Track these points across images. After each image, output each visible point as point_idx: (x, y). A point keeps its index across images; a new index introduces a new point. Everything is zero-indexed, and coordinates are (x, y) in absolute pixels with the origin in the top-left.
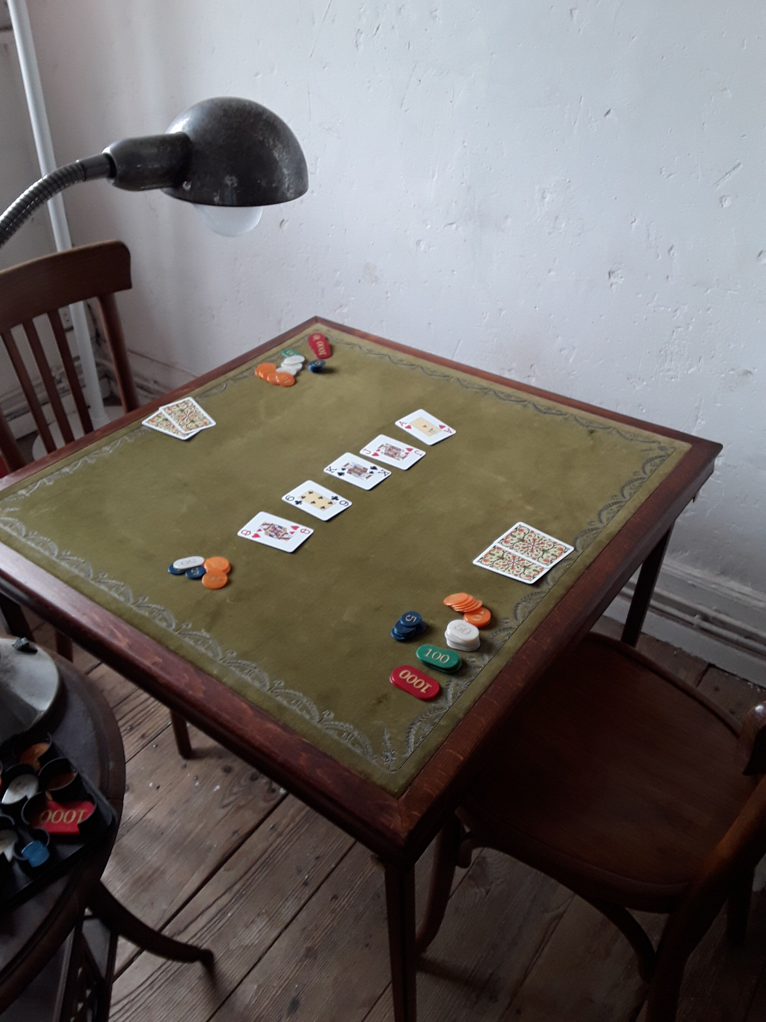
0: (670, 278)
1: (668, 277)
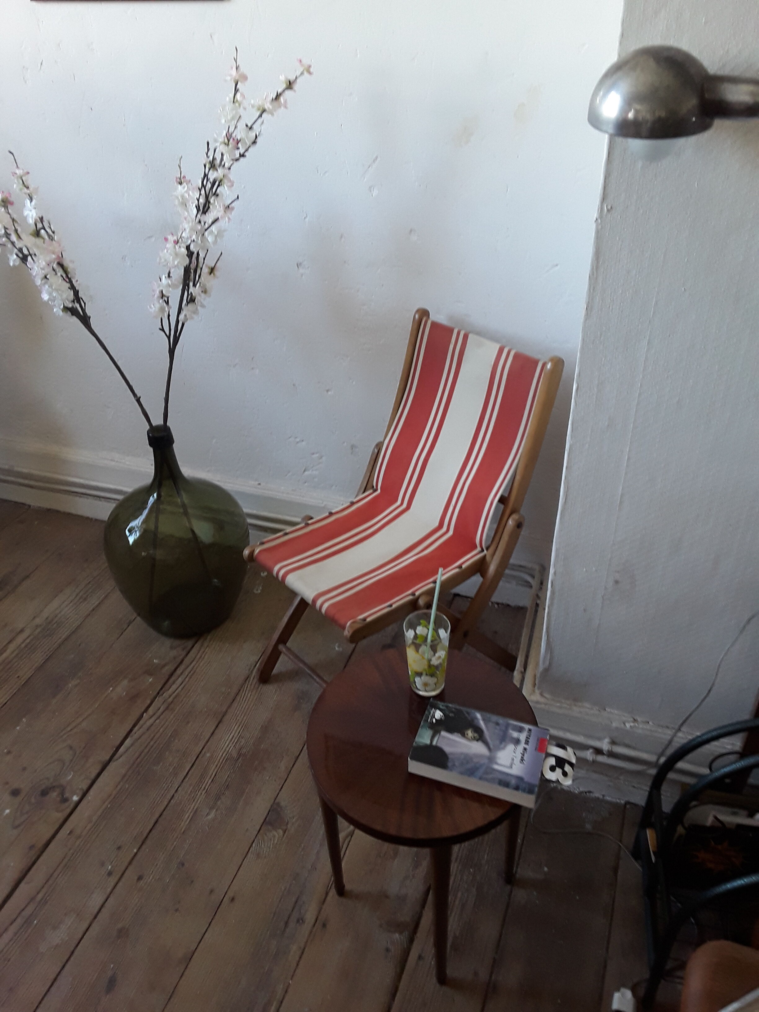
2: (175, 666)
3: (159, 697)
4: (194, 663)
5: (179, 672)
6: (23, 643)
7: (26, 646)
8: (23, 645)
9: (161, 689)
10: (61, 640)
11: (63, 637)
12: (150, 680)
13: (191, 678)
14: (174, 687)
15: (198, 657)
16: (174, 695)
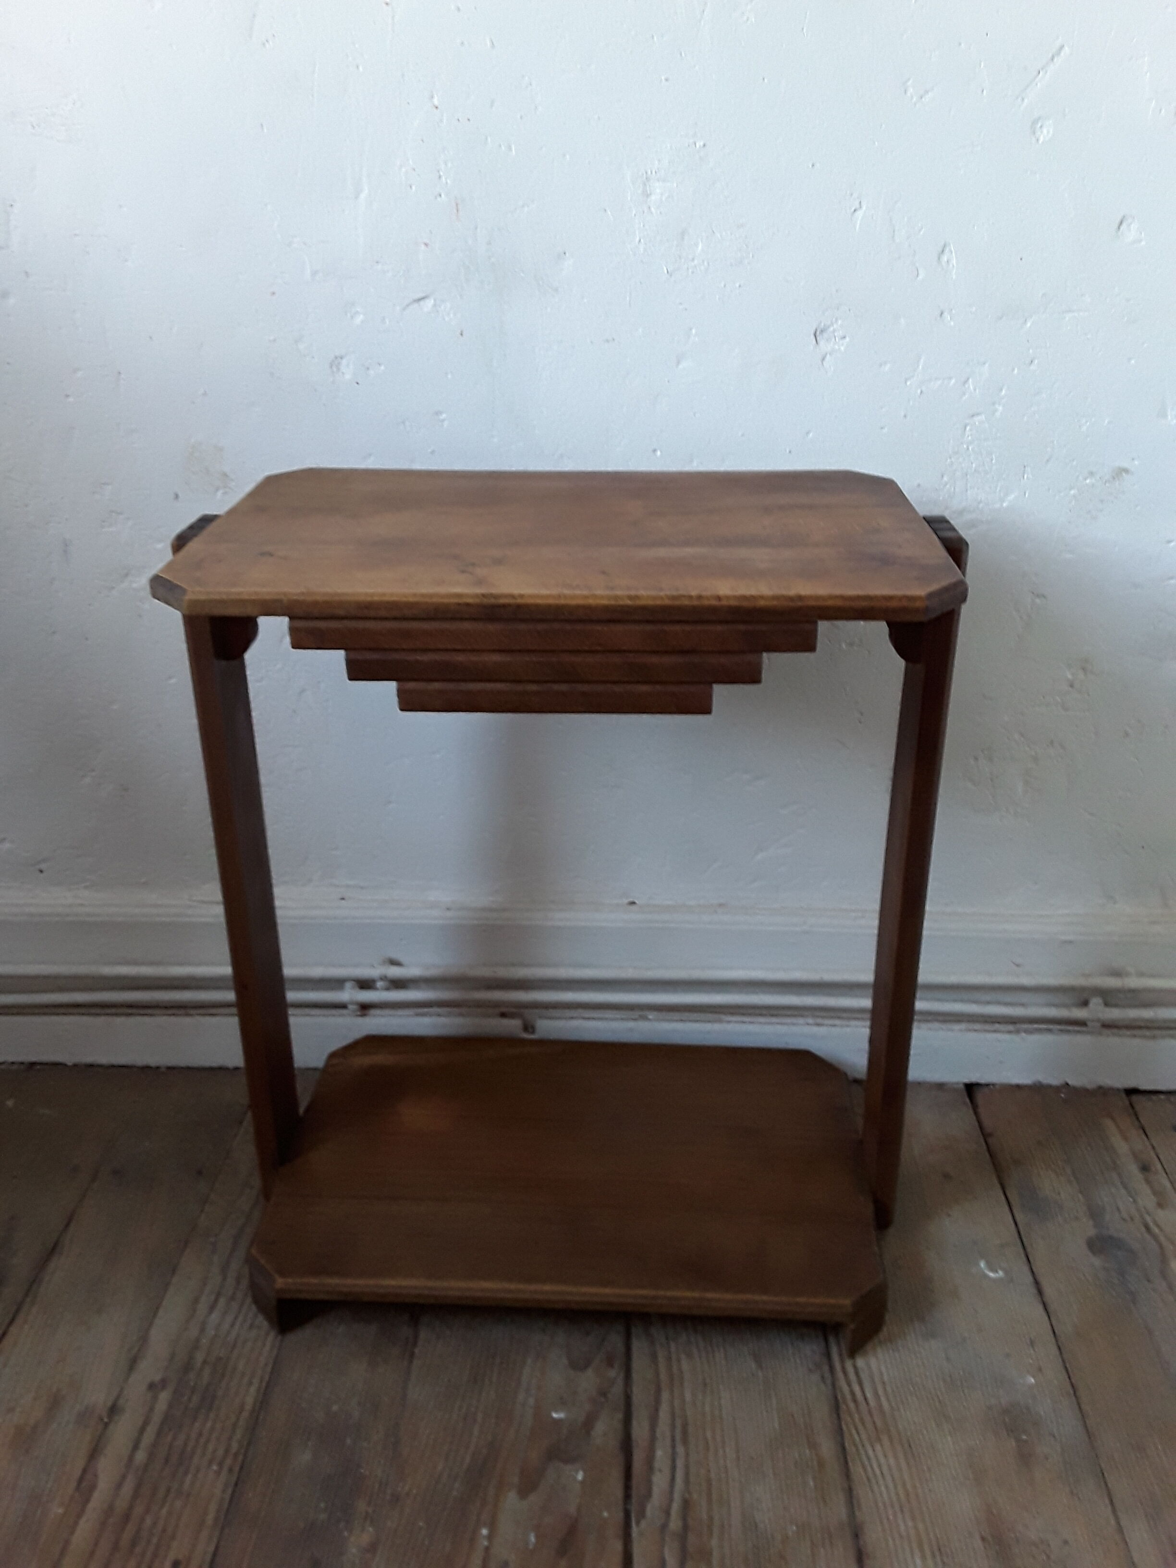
0: (946, 314)
1: (942, 313)
2: (620, 1416)
3: (638, 1523)
4: (665, 1396)
5: (640, 1431)
6: (136, 1447)
7: (151, 1456)
8: (141, 1456)
9: (627, 1497)
10: (245, 1414)
11: (250, 1401)
12: (580, 1476)
13: (685, 1441)
14: (660, 1481)
15: (663, 1376)
16: (676, 1507)
